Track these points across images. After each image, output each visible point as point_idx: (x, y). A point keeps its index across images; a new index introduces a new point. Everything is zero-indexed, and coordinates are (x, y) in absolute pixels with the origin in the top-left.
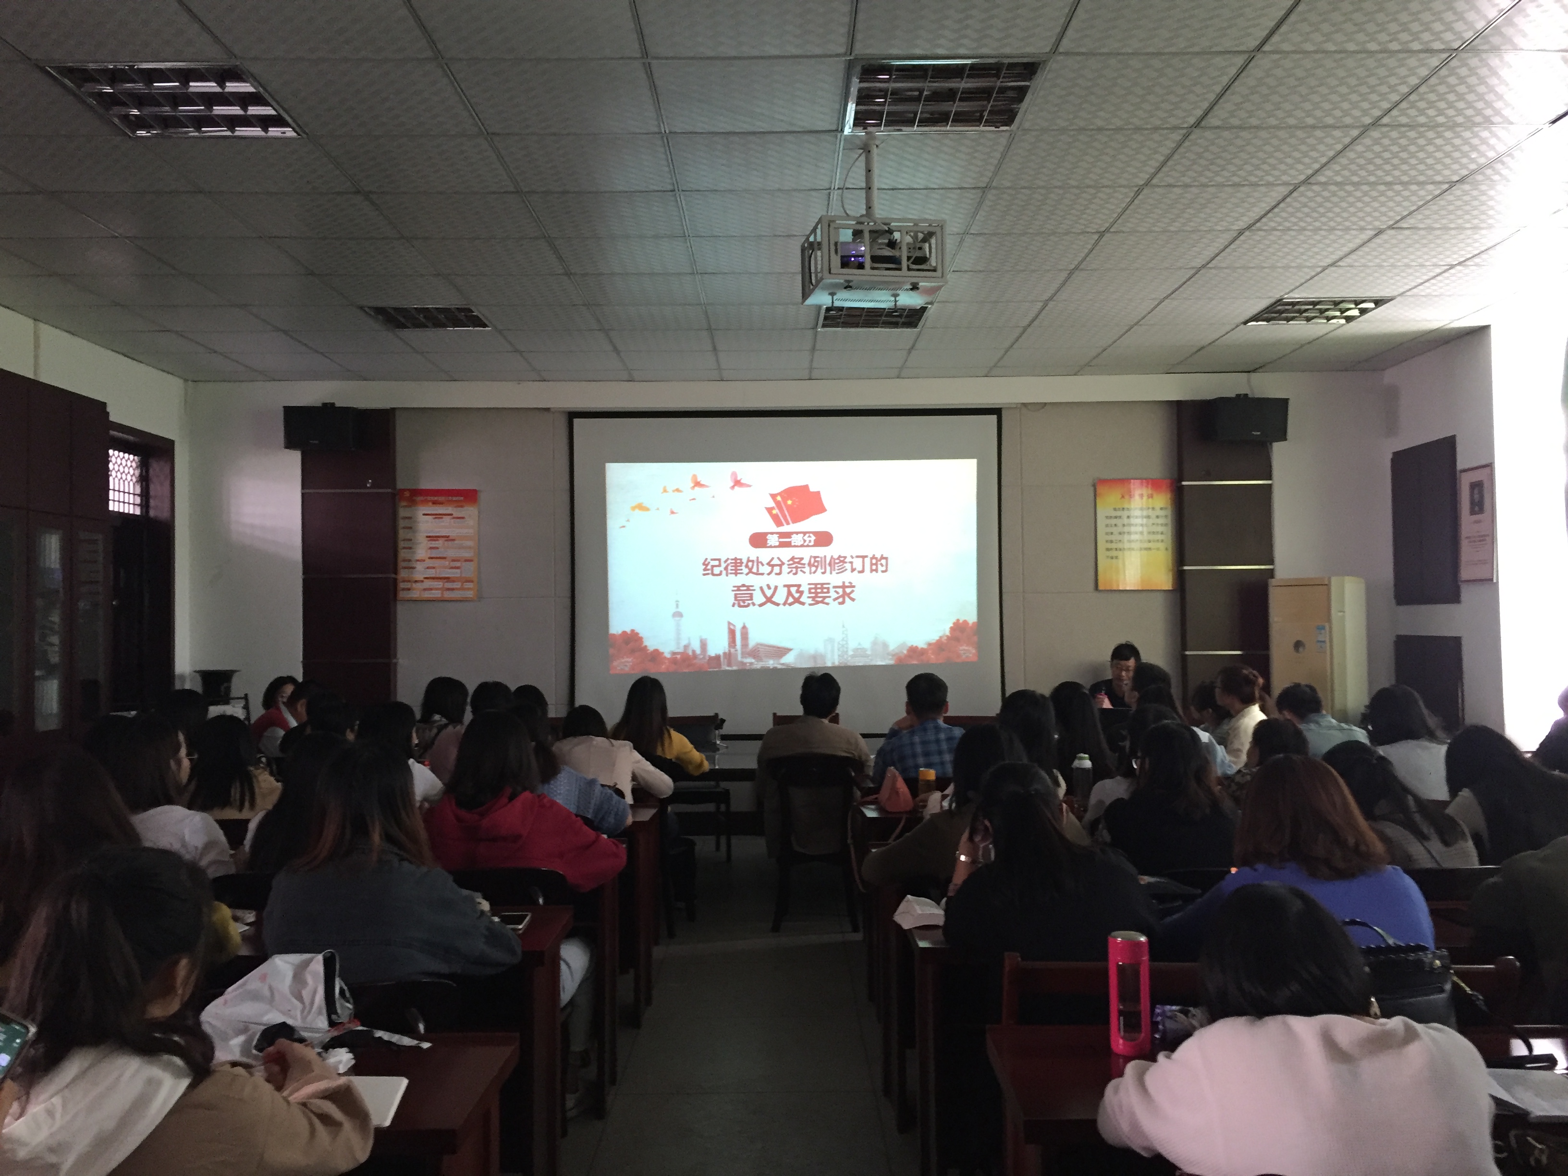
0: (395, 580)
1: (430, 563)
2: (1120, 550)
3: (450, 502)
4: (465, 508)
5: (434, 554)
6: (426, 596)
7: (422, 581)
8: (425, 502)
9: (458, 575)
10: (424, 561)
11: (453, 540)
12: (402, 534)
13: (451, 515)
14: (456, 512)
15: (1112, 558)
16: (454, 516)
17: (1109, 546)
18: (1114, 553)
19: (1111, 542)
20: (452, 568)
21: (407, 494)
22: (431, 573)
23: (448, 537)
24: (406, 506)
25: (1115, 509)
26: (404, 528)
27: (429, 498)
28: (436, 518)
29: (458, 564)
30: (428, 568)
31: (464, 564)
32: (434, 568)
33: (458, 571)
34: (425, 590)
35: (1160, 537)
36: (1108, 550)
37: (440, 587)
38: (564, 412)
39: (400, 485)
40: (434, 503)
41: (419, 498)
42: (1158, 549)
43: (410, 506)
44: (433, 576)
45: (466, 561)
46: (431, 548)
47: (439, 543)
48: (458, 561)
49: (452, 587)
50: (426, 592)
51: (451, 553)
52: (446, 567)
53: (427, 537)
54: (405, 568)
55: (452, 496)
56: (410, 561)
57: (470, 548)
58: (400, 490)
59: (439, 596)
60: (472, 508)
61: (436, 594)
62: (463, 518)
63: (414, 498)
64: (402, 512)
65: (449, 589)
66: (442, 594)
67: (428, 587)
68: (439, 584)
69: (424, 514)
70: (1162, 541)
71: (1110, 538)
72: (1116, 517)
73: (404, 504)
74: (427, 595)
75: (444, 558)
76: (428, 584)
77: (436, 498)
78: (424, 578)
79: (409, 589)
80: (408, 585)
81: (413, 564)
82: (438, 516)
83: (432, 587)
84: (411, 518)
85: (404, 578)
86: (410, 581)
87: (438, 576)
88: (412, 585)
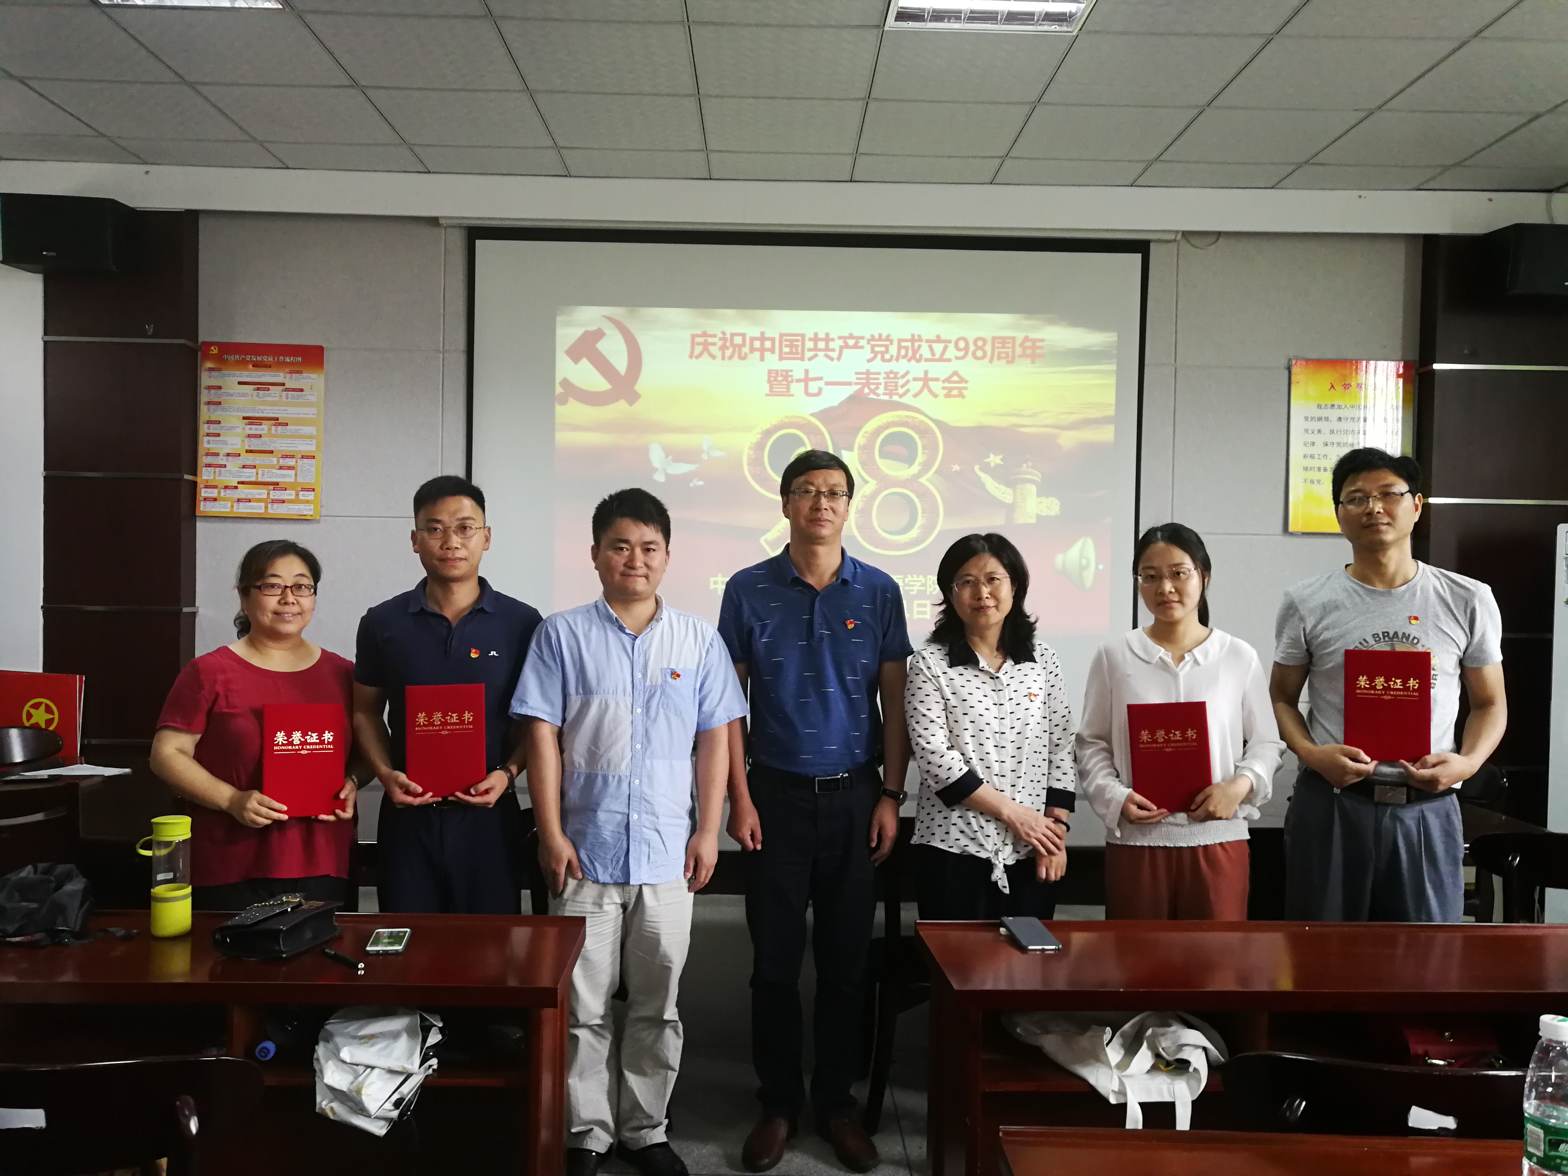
0: (195, 484)
1: (250, 459)
3: (281, 365)
4: (305, 375)
5: (255, 444)
6: (241, 510)
7: (236, 488)
8: (242, 364)
9: (293, 480)
10: (239, 455)
11: (287, 424)
12: (205, 413)
13: (283, 384)
14: (292, 381)
15: (1312, 482)
16: (287, 386)
17: (1309, 463)
18: (1315, 475)
19: (1312, 457)
20: (281, 468)
21: (214, 350)
22: (250, 475)
23: (277, 419)
24: (211, 369)
25: (1319, 406)
26: (209, 403)
27: (248, 358)
28: (258, 389)
29: (290, 462)
30: (244, 467)
31: (300, 462)
32: (255, 467)
33: (292, 472)
34: (239, 500)
36: (1306, 469)
37: (265, 496)
38: (460, 227)
39: (203, 337)
40: (256, 365)
41: (232, 358)
43: (219, 370)
44: (253, 479)
45: (303, 457)
46: (249, 436)
47: (264, 428)
48: (293, 457)
49: (282, 497)
50: (241, 504)
51: (280, 445)
52: (273, 467)
53: (244, 418)
54: (209, 466)
55: (285, 355)
56: (217, 455)
57: (311, 437)
58: (203, 343)
59: (262, 511)
60: (314, 376)
61: (258, 509)
62: (302, 390)
63: (225, 356)
64: (206, 379)
65: (274, 501)
66: (266, 508)
67: (243, 496)
68: (262, 493)
69: (240, 383)
71: (1310, 450)
72: (1320, 419)
73: (209, 365)
74: (243, 509)
75: (272, 452)
76: (244, 492)
77: (259, 358)
78: (239, 483)
79: (215, 500)
80: (214, 493)
81: (221, 460)
82: (261, 386)
83: (250, 497)
84: (220, 388)
85: (207, 481)
86: (215, 487)
87: (260, 480)
88: (219, 493)
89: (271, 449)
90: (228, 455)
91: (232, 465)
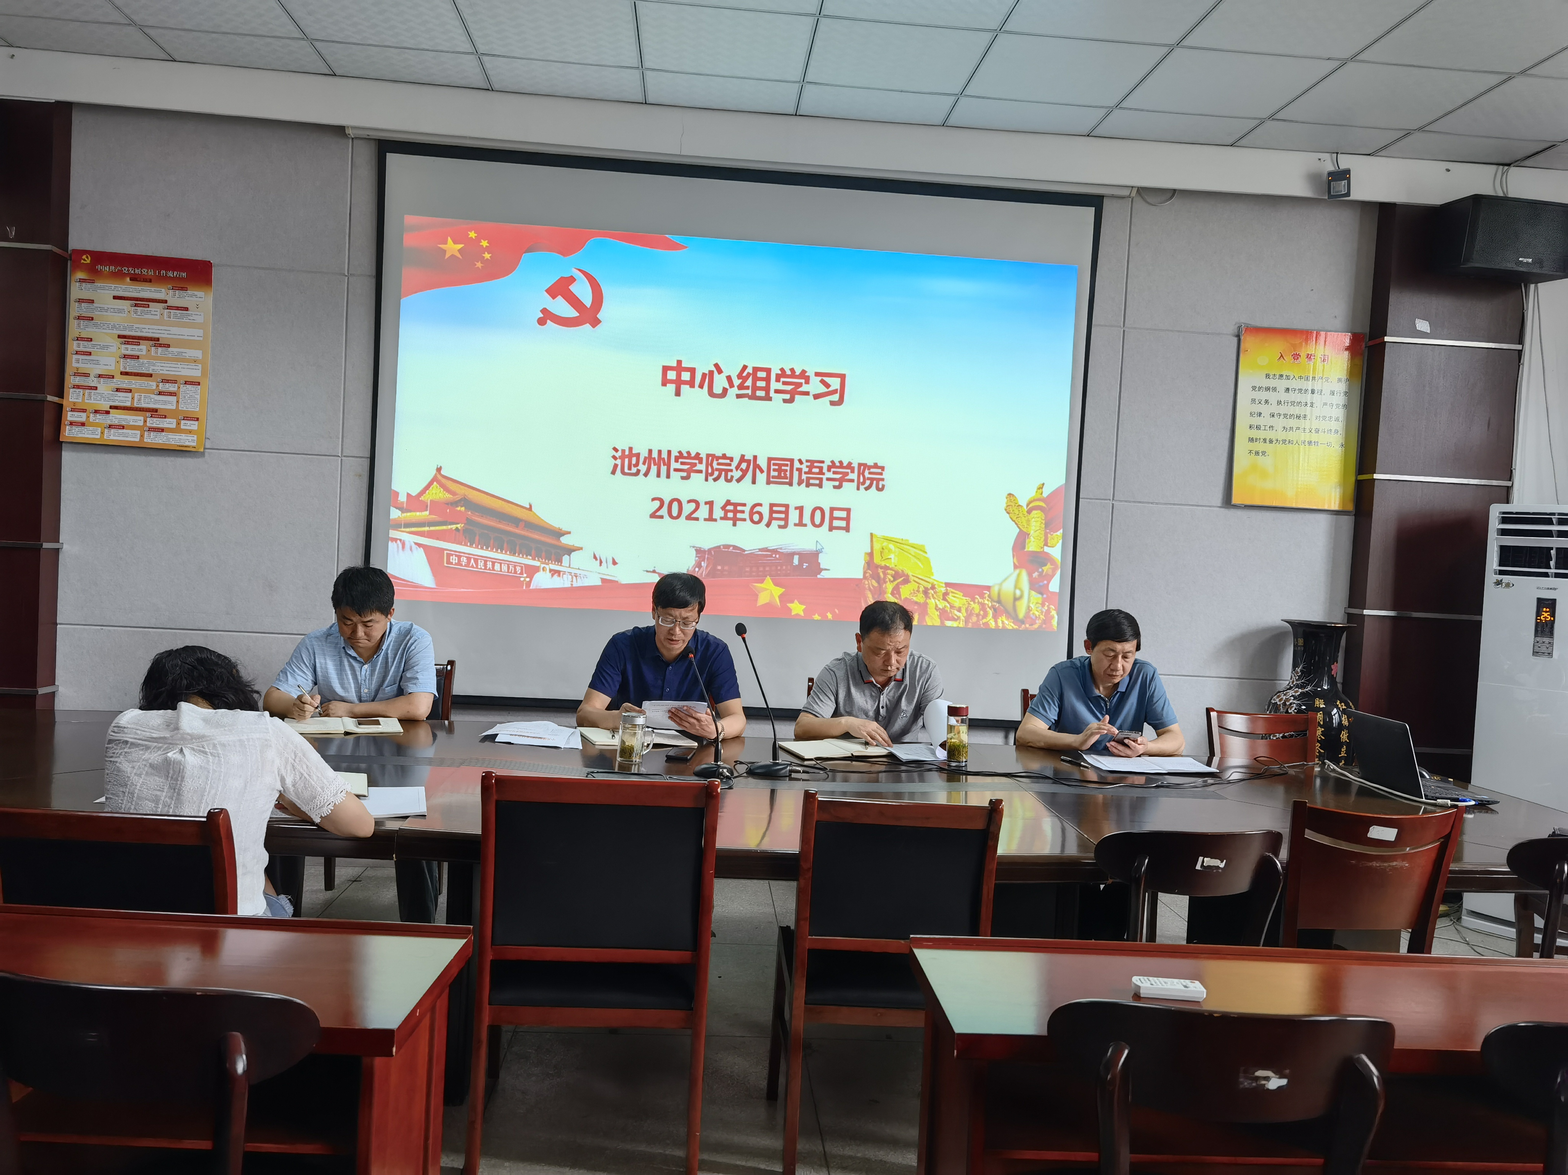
0: (60, 407)
1: (125, 382)
3: (162, 280)
4: (189, 292)
5: (131, 366)
6: (112, 438)
7: (108, 412)
8: (117, 276)
9: (173, 407)
10: (113, 377)
11: (167, 346)
12: (74, 329)
13: (166, 302)
14: (175, 298)
16: (170, 304)
20: (160, 393)
21: (86, 260)
22: (124, 399)
23: (158, 340)
24: (82, 281)
26: (79, 318)
27: (126, 268)
28: (136, 305)
29: (172, 388)
30: (118, 390)
31: (183, 388)
32: (130, 391)
33: (173, 399)
34: (111, 427)
37: (141, 423)
39: (75, 242)
40: (134, 278)
41: (107, 270)
43: (92, 281)
44: (128, 404)
45: (186, 383)
46: (125, 357)
47: (142, 349)
48: (175, 382)
49: (161, 426)
50: (113, 431)
51: (161, 369)
52: (151, 392)
53: (119, 337)
54: (78, 387)
55: (167, 270)
56: (87, 375)
57: (196, 361)
58: (75, 252)
59: (138, 439)
60: (200, 293)
61: (132, 437)
62: (186, 309)
63: (99, 267)
64: (77, 290)
65: (153, 430)
66: (144, 434)
67: (116, 423)
68: (137, 420)
69: (115, 298)
73: (80, 275)
74: (115, 437)
75: (151, 375)
76: (117, 417)
77: (138, 271)
78: (111, 407)
79: (83, 424)
80: (81, 417)
81: (92, 381)
82: (140, 302)
83: (123, 423)
84: (92, 301)
85: (74, 403)
86: (84, 411)
87: (136, 405)
88: (88, 417)
89: (151, 372)
90: (100, 376)
91: (104, 387)
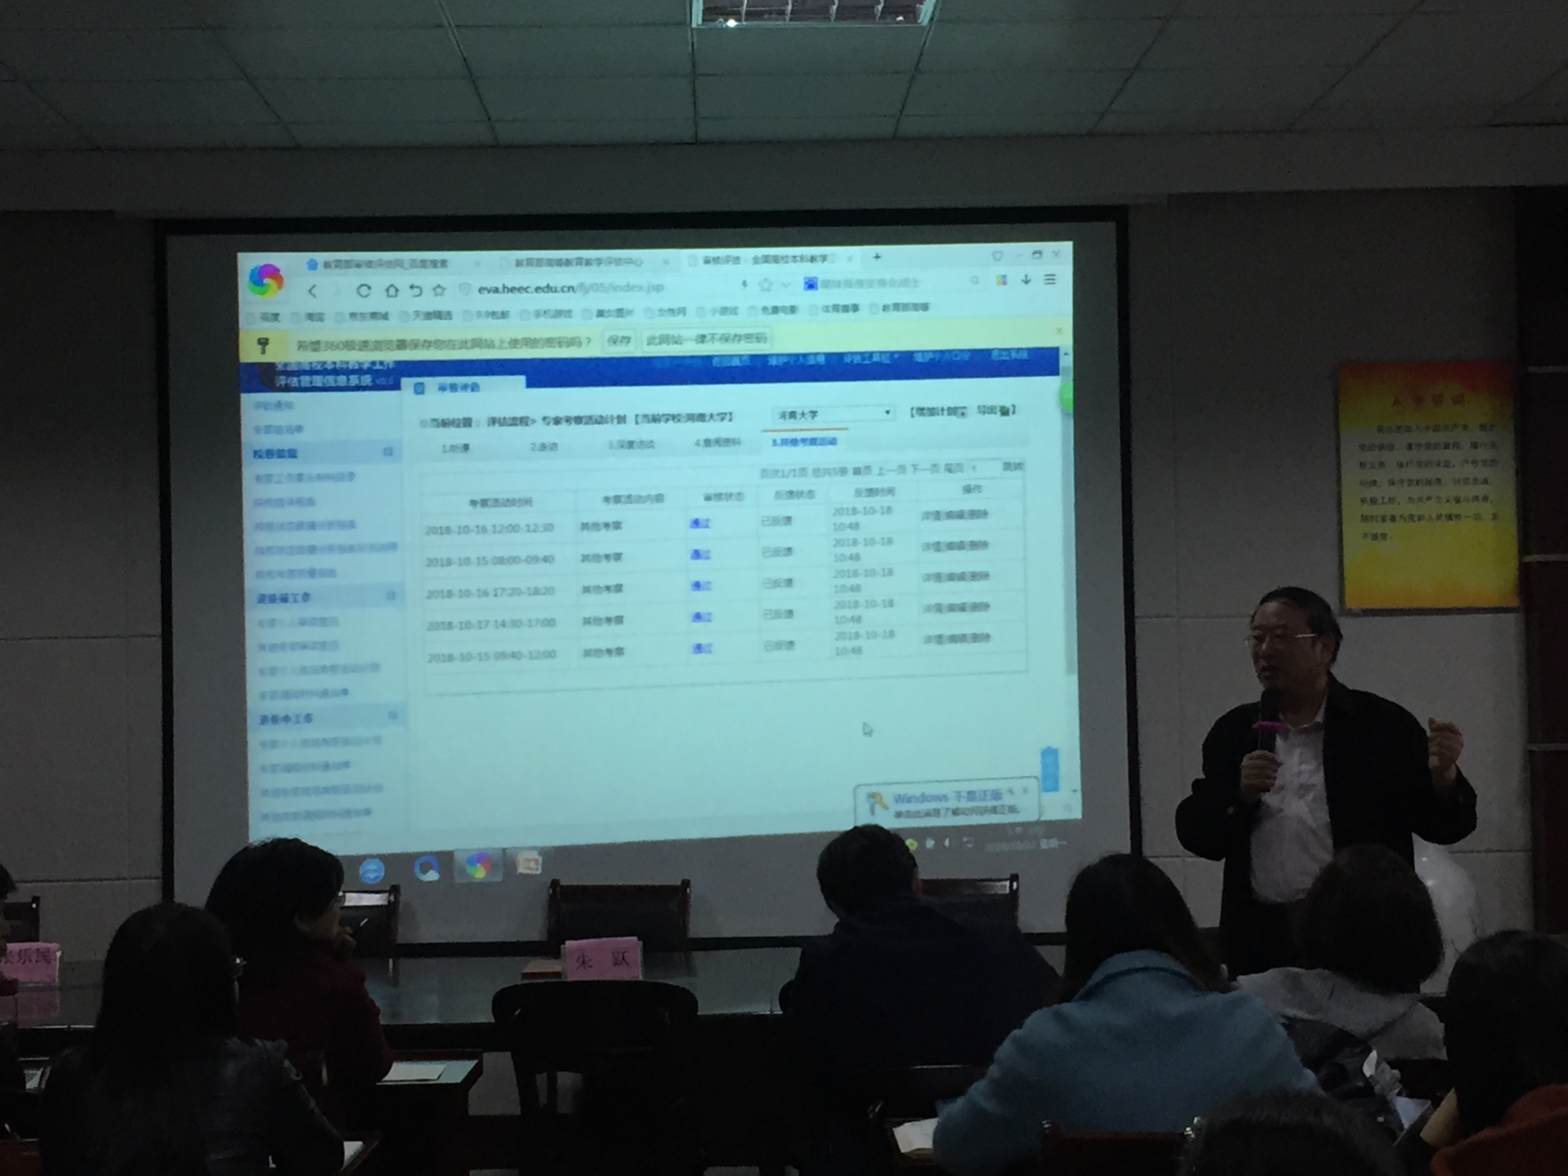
2: (1393, 519)
15: (1375, 537)
17: (1369, 510)
18: (1378, 528)
19: (1373, 501)
25: (1380, 430)
35: (1480, 490)
36: (1365, 519)
42: (1477, 517)
70: (1486, 499)
71: (1370, 492)
72: (1382, 447)
